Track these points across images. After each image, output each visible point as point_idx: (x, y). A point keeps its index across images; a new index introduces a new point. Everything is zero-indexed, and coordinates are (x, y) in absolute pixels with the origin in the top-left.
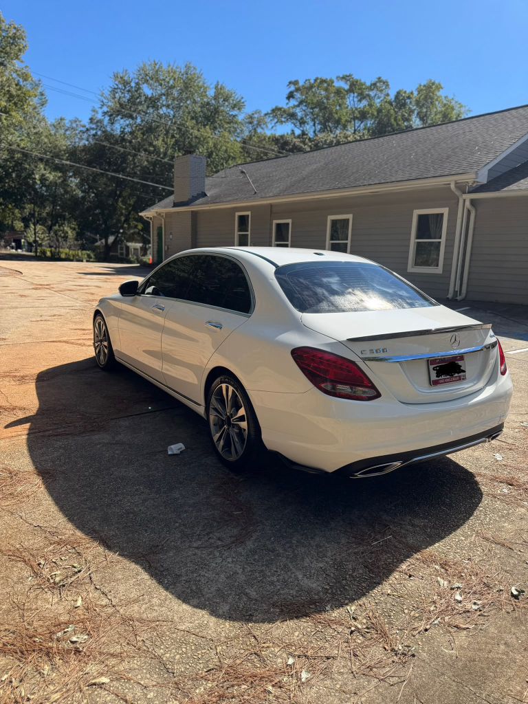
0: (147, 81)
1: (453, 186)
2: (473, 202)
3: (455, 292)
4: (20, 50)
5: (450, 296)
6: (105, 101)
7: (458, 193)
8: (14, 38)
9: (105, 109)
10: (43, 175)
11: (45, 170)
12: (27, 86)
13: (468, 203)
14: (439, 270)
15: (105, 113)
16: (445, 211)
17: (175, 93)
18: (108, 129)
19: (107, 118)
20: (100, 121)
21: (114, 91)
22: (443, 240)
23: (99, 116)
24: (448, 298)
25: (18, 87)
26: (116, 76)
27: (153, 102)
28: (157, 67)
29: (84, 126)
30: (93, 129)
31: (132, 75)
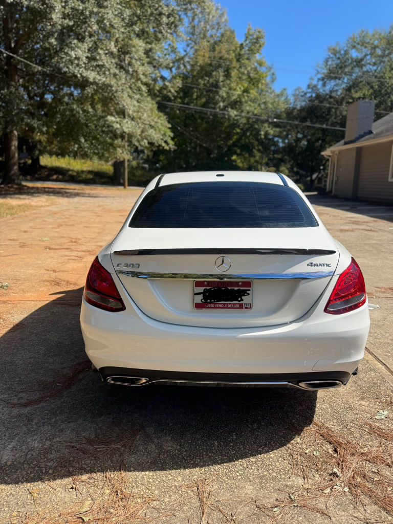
0: (354, 47)
4: (260, 46)
6: (319, 69)
8: (257, 38)
9: (320, 76)
10: (267, 131)
11: (269, 127)
12: (262, 70)
15: (319, 79)
17: (379, 52)
18: (321, 91)
19: (321, 83)
20: (315, 86)
21: (327, 61)
23: (315, 82)
25: (256, 72)
26: (329, 49)
27: (359, 63)
28: (363, 34)
29: (303, 92)
30: (310, 93)
31: (342, 45)
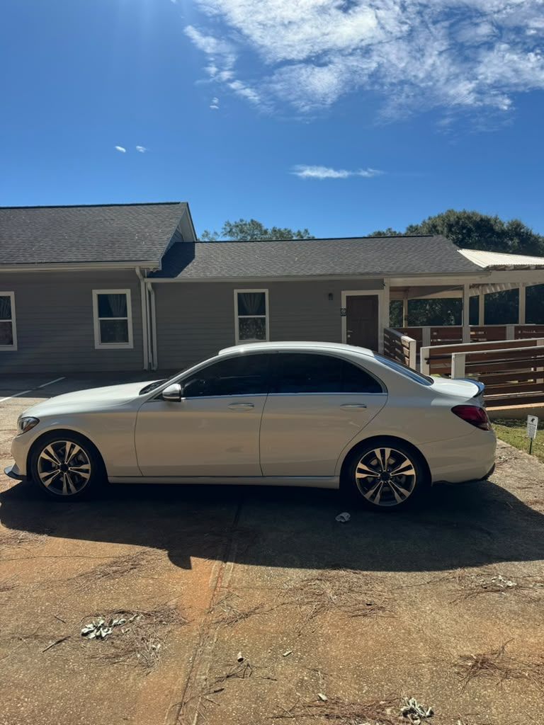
1: (138, 271)
2: (153, 284)
3: (150, 364)
5: (146, 367)
7: (141, 277)
13: (149, 286)
14: (130, 345)
16: (128, 292)
22: (129, 318)
24: (145, 370)
